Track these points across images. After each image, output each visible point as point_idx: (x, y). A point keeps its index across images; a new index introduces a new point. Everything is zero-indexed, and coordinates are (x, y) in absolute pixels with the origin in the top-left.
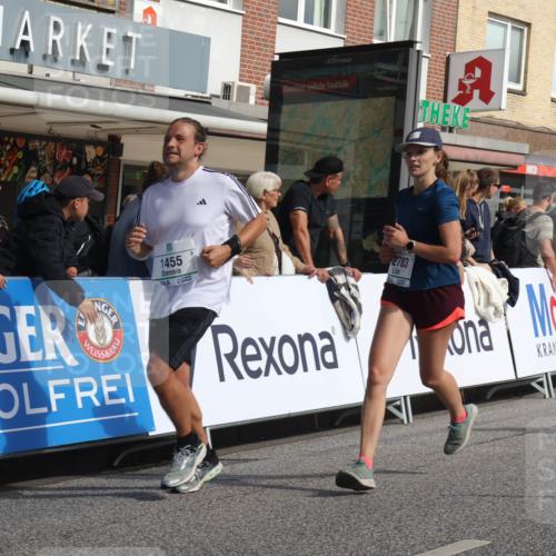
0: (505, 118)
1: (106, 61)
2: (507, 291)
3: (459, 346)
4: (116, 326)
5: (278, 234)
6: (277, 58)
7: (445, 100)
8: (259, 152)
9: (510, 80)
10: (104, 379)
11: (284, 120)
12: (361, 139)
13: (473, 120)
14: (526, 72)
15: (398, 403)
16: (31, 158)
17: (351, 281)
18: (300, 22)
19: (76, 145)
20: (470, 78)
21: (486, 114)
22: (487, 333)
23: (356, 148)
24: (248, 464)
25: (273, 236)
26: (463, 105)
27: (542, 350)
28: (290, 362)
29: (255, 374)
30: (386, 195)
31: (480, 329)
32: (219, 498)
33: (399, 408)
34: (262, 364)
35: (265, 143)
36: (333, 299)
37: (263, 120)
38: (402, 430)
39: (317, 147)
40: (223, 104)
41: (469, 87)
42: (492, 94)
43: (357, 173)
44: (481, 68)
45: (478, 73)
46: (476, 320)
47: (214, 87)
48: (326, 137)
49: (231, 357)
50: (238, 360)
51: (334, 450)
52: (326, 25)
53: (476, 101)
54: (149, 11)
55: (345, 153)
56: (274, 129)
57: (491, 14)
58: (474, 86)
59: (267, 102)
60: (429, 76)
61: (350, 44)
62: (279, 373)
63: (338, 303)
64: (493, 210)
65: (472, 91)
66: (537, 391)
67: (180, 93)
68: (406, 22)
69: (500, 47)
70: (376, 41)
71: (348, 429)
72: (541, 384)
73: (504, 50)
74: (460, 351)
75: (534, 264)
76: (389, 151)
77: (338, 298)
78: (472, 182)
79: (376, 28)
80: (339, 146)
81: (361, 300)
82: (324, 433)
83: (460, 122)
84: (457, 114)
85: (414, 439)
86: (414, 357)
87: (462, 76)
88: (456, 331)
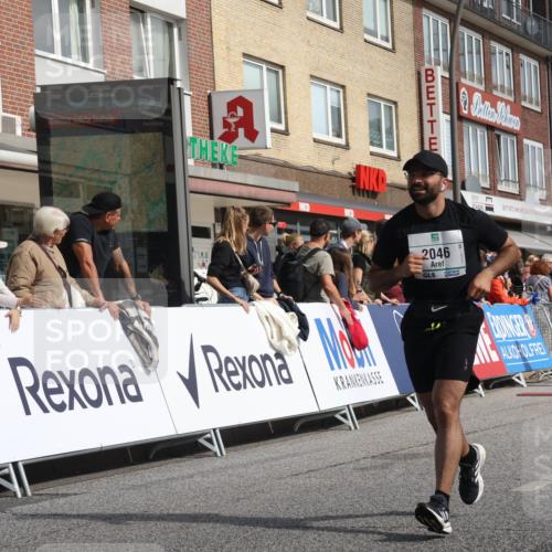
0: (272, 156)
2: (297, 324)
3: (259, 379)
5: (65, 268)
6: (38, 90)
7: (212, 137)
8: (33, 184)
9: (272, 120)
11: (53, 153)
12: (135, 174)
13: (241, 157)
14: (286, 113)
15: (208, 435)
17: (143, 314)
18: (58, 55)
20: (233, 116)
21: (254, 152)
22: (284, 366)
23: (130, 182)
24: (68, 499)
25: (59, 269)
26: (230, 142)
27: (339, 383)
28: (93, 395)
29: (60, 408)
30: (166, 229)
31: (278, 362)
32: (43, 534)
33: (210, 440)
34: (64, 398)
35: (37, 175)
36: (127, 332)
37: (32, 152)
38: (218, 463)
39: (90, 180)
41: (234, 126)
42: (256, 133)
43: (135, 208)
44: (242, 107)
45: (240, 112)
46: (272, 353)
48: (97, 170)
49: (33, 390)
50: (41, 393)
51: (152, 483)
52: (85, 59)
53: (241, 140)
55: (120, 188)
56: (44, 162)
57: (245, 55)
58: (238, 125)
59: (34, 134)
60: (193, 114)
61: (111, 79)
62: (84, 406)
63: (132, 337)
64: (272, 245)
65: (236, 129)
66: (342, 423)
68: (164, 60)
69: (258, 87)
70: (136, 77)
71: (163, 462)
72: (344, 416)
73: (262, 90)
74: (261, 384)
75: (320, 299)
76: (163, 186)
77: (132, 332)
79: (135, 63)
80: (113, 179)
81: (155, 333)
82: (140, 466)
83: (229, 159)
84: (225, 151)
85: (230, 471)
86: (217, 390)
87: (226, 115)
88: (254, 364)
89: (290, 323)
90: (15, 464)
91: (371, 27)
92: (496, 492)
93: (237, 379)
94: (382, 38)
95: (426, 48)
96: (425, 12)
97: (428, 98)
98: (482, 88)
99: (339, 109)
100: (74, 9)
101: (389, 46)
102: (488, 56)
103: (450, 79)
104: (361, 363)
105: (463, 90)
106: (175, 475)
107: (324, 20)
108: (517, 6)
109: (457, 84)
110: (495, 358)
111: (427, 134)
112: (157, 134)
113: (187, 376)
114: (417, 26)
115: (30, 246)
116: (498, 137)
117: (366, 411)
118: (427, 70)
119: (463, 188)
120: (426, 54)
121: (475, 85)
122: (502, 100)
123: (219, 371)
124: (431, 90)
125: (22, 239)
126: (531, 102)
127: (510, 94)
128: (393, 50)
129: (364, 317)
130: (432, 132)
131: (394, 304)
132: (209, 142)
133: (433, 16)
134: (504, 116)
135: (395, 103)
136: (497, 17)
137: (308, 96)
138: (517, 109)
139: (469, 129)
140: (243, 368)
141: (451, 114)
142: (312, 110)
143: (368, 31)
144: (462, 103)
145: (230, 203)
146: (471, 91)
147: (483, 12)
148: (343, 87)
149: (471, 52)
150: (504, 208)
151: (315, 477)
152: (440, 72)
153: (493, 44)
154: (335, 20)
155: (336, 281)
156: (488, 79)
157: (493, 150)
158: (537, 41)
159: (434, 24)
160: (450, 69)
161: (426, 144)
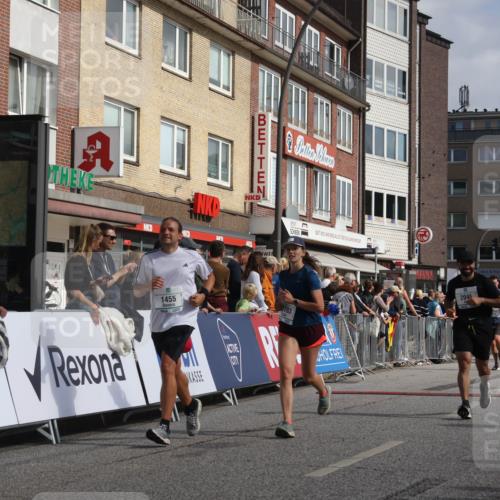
0: (123, 183)
2: (133, 329)
3: (96, 375)
7: (72, 166)
9: (126, 152)
13: (96, 184)
14: (138, 147)
15: (46, 425)
20: (92, 148)
21: (107, 179)
22: (119, 365)
26: (88, 171)
30: (24, 244)
31: (114, 362)
33: (48, 430)
38: (51, 450)
41: (92, 157)
42: (111, 163)
44: (101, 141)
45: (99, 145)
46: (109, 354)
53: (98, 169)
57: (106, 97)
58: (96, 156)
60: (57, 145)
65: (94, 159)
68: (36, 99)
69: (116, 125)
70: (11, 113)
71: (4, 449)
73: (119, 127)
74: (98, 381)
76: (25, 206)
78: (97, 235)
79: (11, 101)
83: (86, 185)
84: (83, 178)
85: (62, 457)
86: (58, 385)
87: (86, 147)
88: (93, 363)
89: (126, 327)
91: (216, 78)
92: (290, 477)
94: (224, 87)
95: (260, 97)
96: (261, 67)
97: (260, 139)
98: (305, 132)
99: (183, 146)
101: (229, 94)
102: (312, 106)
103: (279, 123)
104: (187, 363)
105: (289, 133)
106: (13, 461)
107: (176, 70)
108: (338, 66)
109: (284, 128)
111: (257, 169)
112: (24, 162)
113: (32, 373)
114: (254, 79)
116: (316, 173)
118: (260, 115)
119: (284, 215)
120: (260, 101)
121: (299, 129)
122: (321, 142)
123: (61, 369)
124: (262, 132)
126: (344, 145)
127: (327, 137)
128: (233, 98)
130: (261, 167)
131: (218, 313)
132: (70, 170)
133: (267, 71)
134: (321, 156)
135: (231, 142)
136: (320, 73)
137: (158, 134)
138: (333, 150)
139: (292, 166)
140: (83, 366)
141: (278, 153)
142: (160, 146)
143: (212, 81)
144: (287, 144)
145: (84, 222)
146: (296, 134)
147: (310, 69)
148: (188, 127)
149: (297, 102)
150: (317, 233)
151: (137, 463)
152: (271, 117)
153: (316, 96)
154: (185, 71)
156: (310, 125)
157: (312, 184)
158: (352, 94)
159: (267, 78)
160: (279, 116)
161: (255, 177)
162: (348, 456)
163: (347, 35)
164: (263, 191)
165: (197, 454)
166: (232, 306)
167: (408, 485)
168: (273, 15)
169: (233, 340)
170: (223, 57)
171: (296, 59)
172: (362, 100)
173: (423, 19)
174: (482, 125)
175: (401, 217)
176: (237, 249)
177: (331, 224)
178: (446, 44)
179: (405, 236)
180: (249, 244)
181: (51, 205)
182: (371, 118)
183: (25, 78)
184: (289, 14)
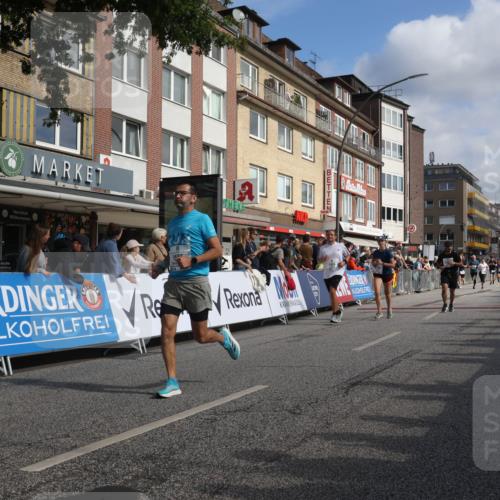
0: (260, 207)
1: (88, 180)
3: (248, 303)
4: (99, 294)
6: (162, 180)
7: (234, 199)
8: (156, 220)
9: (260, 191)
10: (96, 317)
11: (166, 207)
13: (246, 207)
14: (267, 188)
16: (58, 221)
18: (171, 165)
19: (78, 216)
20: (244, 190)
21: (251, 205)
22: (259, 297)
26: (242, 201)
27: (282, 305)
31: (256, 296)
35: (158, 216)
37: (157, 206)
40: (140, 199)
41: (244, 194)
42: (253, 197)
44: (248, 186)
45: (247, 188)
46: (254, 292)
47: (136, 192)
49: (150, 308)
50: (153, 309)
52: (182, 166)
53: (247, 200)
54: (106, 160)
56: (162, 210)
57: (251, 164)
58: (246, 194)
59: (158, 198)
60: (226, 189)
61: (193, 175)
66: (282, 322)
67: (121, 194)
69: (255, 178)
70: (204, 174)
72: (283, 319)
73: (256, 180)
74: (248, 305)
75: (276, 269)
79: (204, 168)
83: (241, 208)
84: (239, 205)
87: (241, 189)
88: (246, 297)
89: (262, 278)
90: (141, 340)
91: (305, 152)
93: (238, 303)
94: (310, 157)
95: (328, 161)
96: (328, 146)
97: (328, 182)
98: (351, 178)
99: (289, 187)
100: (179, 147)
101: (312, 160)
102: (354, 165)
103: (338, 174)
104: (292, 296)
105: (343, 179)
107: (285, 149)
108: (367, 144)
109: (340, 176)
110: (349, 293)
111: (326, 197)
112: (211, 198)
113: (216, 302)
114: (325, 152)
115: (153, 246)
116: (357, 199)
117: (292, 317)
118: (328, 170)
119: (341, 221)
120: (328, 163)
121: (348, 176)
122: (359, 183)
123: (231, 300)
124: (329, 178)
125: (151, 242)
126: (371, 184)
127: (362, 180)
128: (314, 162)
129: (294, 276)
130: (329, 197)
131: (308, 271)
132: (233, 201)
133: (331, 148)
134: (359, 190)
135: (314, 184)
136: (359, 148)
137: (276, 182)
138: (365, 187)
139: (345, 195)
140: (241, 298)
141: (337, 189)
142: (277, 187)
143: (303, 154)
144: (342, 184)
145: (240, 227)
146: (346, 179)
147: (355, 147)
148: (292, 178)
149: (347, 163)
152: (334, 171)
153: (356, 159)
154: (290, 149)
155: (284, 261)
156: (353, 174)
157: (354, 204)
158: (375, 158)
159: (332, 151)
160: (338, 170)
161: (326, 202)
162: (374, 340)
163: (372, 128)
164: (330, 209)
165: (298, 341)
166: (314, 267)
167: (403, 353)
168: (334, 120)
169: (315, 284)
170: (309, 142)
171: (346, 141)
172: (380, 160)
173: (410, 119)
174: (441, 172)
175: (400, 220)
176: (316, 238)
177: (365, 224)
178: (422, 131)
179: (402, 229)
180: (323, 235)
181: (224, 219)
182: (385, 170)
183: (211, 157)
184: (342, 119)
